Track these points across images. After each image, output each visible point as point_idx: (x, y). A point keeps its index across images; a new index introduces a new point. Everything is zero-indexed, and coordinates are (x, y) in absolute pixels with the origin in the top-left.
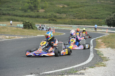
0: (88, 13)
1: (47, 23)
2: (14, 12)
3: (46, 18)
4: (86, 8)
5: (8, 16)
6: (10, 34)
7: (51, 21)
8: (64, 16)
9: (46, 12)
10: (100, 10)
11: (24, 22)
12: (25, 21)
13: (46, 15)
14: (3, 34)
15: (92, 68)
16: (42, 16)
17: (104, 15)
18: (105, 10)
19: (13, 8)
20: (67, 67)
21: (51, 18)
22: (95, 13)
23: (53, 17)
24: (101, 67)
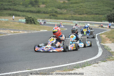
0: (88, 9)
1: (48, 18)
2: (15, 7)
3: (47, 13)
4: (86, 3)
5: (9, 11)
6: (14, 29)
7: (52, 16)
8: (64, 12)
9: (46, 8)
10: (100, 6)
11: (26, 17)
12: (28, 17)
13: (47, 10)
14: (7, 28)
15: (104, 62)
16: (43, 12)
17: (104, 10)
18: (106, 5)
19: (14, 3)
20: (80, 61)
21: (52, 14)
22: (95, 9)
23: (54, 13)
24: (113, 61)
